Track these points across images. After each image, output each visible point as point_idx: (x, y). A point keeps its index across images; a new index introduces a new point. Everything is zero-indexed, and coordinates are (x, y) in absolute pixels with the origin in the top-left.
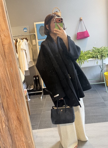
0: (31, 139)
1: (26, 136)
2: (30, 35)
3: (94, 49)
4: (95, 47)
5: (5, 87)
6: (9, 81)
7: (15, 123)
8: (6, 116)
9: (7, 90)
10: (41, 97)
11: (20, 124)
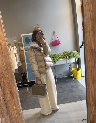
0: (20, 107)
1: (16, 106)
2: (18, 43)
3: (64, 52)
4: (65, 51)
5: (2, 72)
6: (5, 68)
7: (9, 96)
8: (3, 92)
9: (4, 74)
10: (27, 89)
11: (12, 97)
